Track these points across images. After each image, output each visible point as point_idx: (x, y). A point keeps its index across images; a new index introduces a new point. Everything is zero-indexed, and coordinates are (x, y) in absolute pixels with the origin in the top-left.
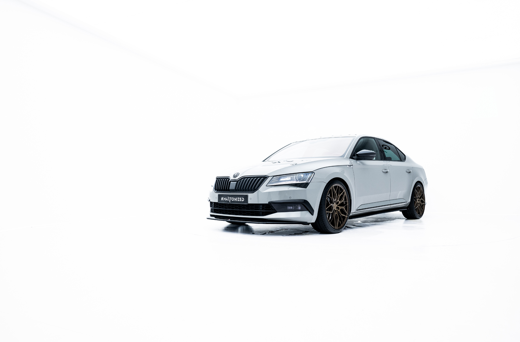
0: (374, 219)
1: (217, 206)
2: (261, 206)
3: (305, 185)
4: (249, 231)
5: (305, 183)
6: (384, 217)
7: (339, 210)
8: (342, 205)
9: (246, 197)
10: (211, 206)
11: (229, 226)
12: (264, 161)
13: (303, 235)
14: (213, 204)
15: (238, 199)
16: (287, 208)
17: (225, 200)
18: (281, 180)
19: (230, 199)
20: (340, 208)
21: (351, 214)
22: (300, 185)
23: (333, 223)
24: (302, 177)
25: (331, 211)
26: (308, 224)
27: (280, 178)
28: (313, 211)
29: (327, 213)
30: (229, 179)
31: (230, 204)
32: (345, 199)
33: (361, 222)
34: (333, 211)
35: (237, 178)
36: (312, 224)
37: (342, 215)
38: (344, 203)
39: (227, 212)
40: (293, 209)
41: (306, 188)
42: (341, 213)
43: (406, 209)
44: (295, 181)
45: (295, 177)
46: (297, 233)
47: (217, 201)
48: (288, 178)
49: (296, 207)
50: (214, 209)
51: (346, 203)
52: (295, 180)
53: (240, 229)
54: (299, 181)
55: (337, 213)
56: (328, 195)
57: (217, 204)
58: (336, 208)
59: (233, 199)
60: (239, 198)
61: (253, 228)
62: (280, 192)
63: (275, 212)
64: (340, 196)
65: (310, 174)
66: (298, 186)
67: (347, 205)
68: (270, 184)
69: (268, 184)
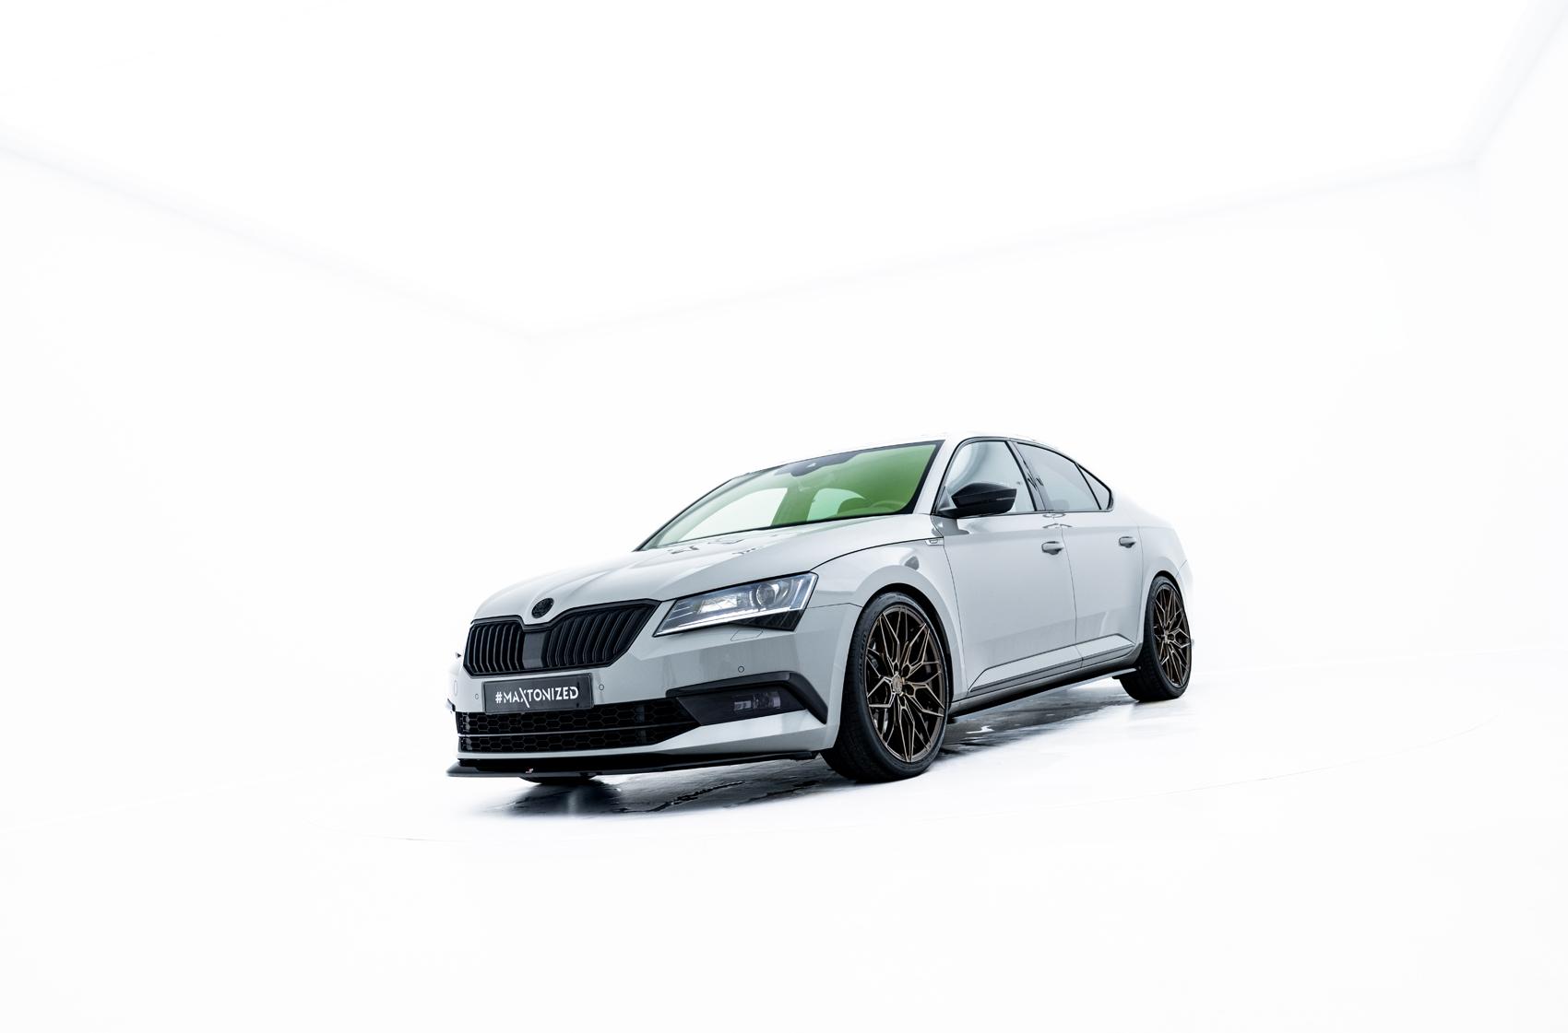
0: (1032, 716)
1: (481, 727)
2: (642, 709)
3: (788, 622)
4: (604, 802)
5: (786, 613)
6: (1063, 702)
7: (914, 696)
8: (920, 675)
9: (585, 686)
10: (461, 729)
11: (531, 792)
12: (639, 549)
13: (798, 795)
14: (468, 719)
15: (556, 693)
16: (734, 706)
17: (508, 701)
18: (705, 609)
19: (527, 695)
20: (915, 689)
21: (954, 705)
22: (770, 623)
23: (896, 744)
24: (776, 593)
25: (887, 703)
26: (813, 754)
27: (698, 607)
28: (825, 708)
29: (874, 710)
30: (519, 625)
31: (528, 716)
32: (930, 657)
33: (991, 730)
34: (892, 700)
35: (547, 617)
36: (825, 753)
37: (924, 711)
38: (928, 670)
39: (521, 745)
40: (755, 707)
41: (792, 630)
42: (918, 705)
43: (1134, 670)
44: (751, 611)
45: (750, 595)
46: (776, 793)
47: (481, 710)
48: (729, 601)
49: (763, 700)
50: (471, 738)
51: (934, 668)
52: (752, 605)
53: (572, 800)
54: (768, 609)
55: (905, 708)
56: (871, 646)
57: (480, 720)
58: (903, 690)
59: (538, 695)
60: (559, 689)
61: (619, 790)
62: (706, 653)
63: (695, 725)
64: (911, 645)
65: (802, 581)
66: (765, 625)
67: (937, 677)
68: (665, 628)
69: (660, 629)
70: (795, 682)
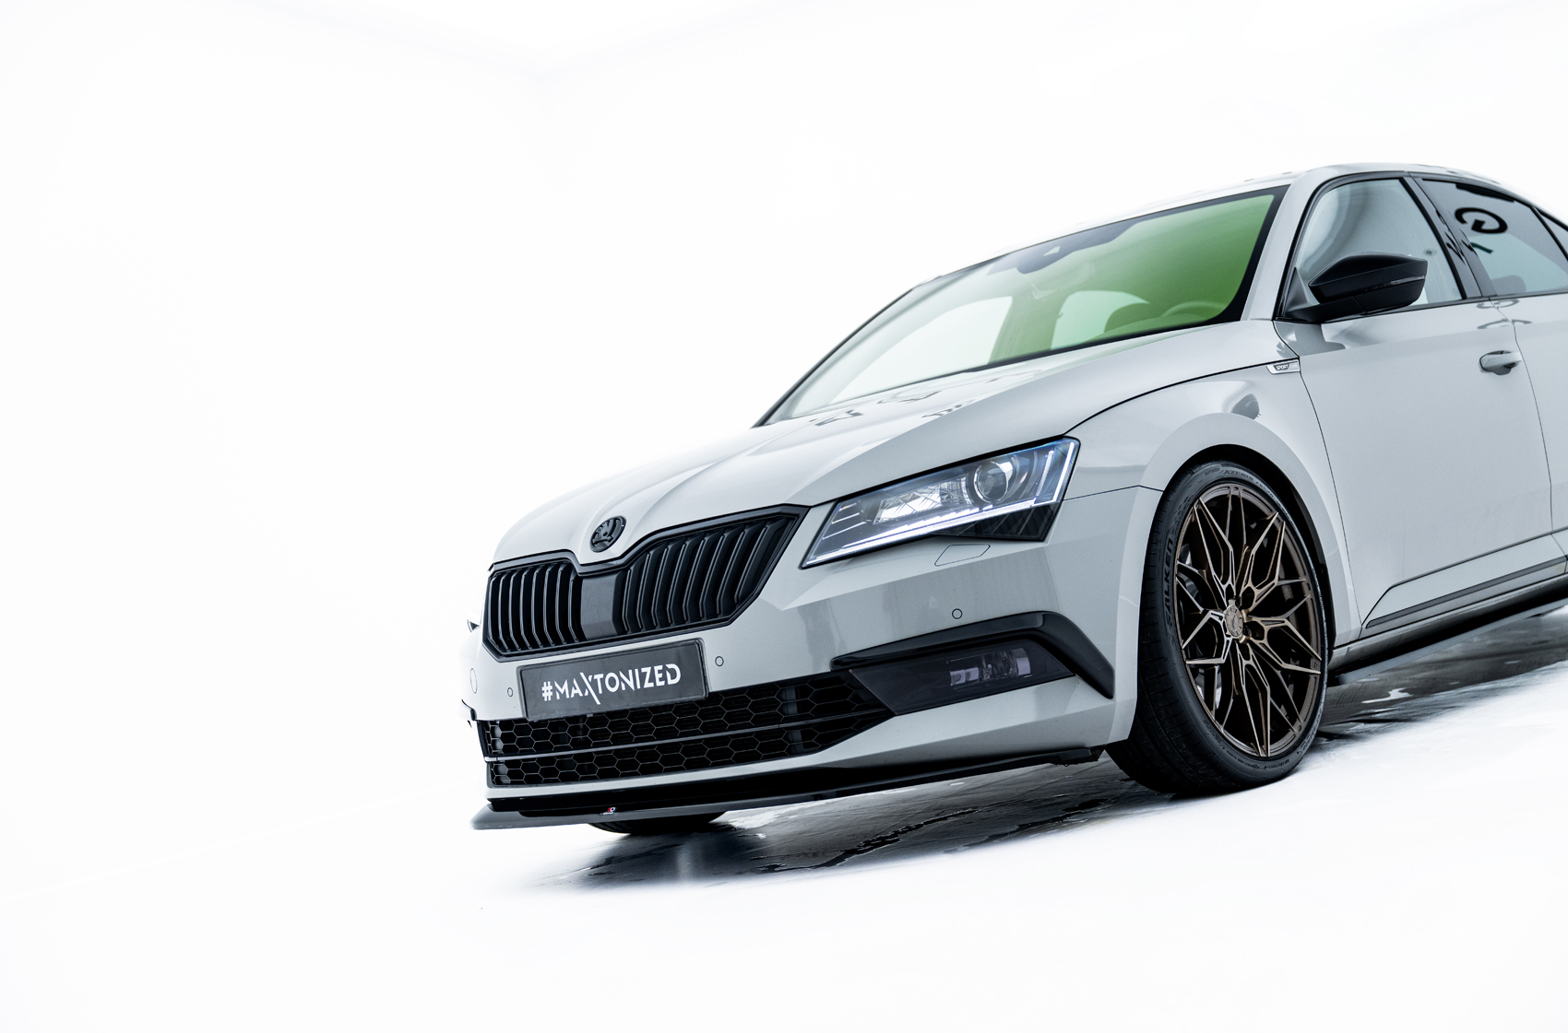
0: (1480, 665)
1: (521, 743)
2: (790, 694)
3: (1035, 525)
4: (739, 856)
5: (1028, 511)
6: (1535, 639)
7: (1265, 641)
8: (1274, 605)
9: (692, 658)
10: (488, 749)
11: (615, 850)
12: (763, 422)
13: (1072, 825)
14: (499, 732)
15: (643, 676)
16: (949, 679)
17: (563, 696)
18: (886, 515)
19: (594, 683)
20: (1266, 629)
21: (1339, 654)
22: (1001, 530)
23: (1239, 727)
24: (1008, 477)
25: (1218, 656)
26: (1094, 753)
27: (873, 513)
28: (1109, 671)
29: (1195, 669)
30: (570, 567)
31: (599, 719)
32: (1290, 571)
33: (1405, 695)
34: (1226, 651)
35: (617, 549)
36: (1114, 749)
37: (1284, 666)
38: (1288, 594)
40: (986, 678)
41: (1042, 539)
42: (1274, 656)
44: (967, 512)
45: (963, 484)
46: (1034, 824)
47: (517, 713)
48: (928, 498)
49: (1000, 665)
50: (507, 763)
51: (1297, 589)
52: (968, 500)
53: (684, 858)
54: (996, 506)
55: (1251, 662)
56: (1183, 559)
57: (519, 730)
58: (1245, 633)
59: (612, 682)
60: (647, 670)
61: (761, 836)
62: (894, 591)
63: (881, 715)
64: (1254, 552)
65: (1051, 452)
66: (992, 534)
67: (1305, 603)
68: (819, 552)
69: (811, 556)
70: (1054, 631)
